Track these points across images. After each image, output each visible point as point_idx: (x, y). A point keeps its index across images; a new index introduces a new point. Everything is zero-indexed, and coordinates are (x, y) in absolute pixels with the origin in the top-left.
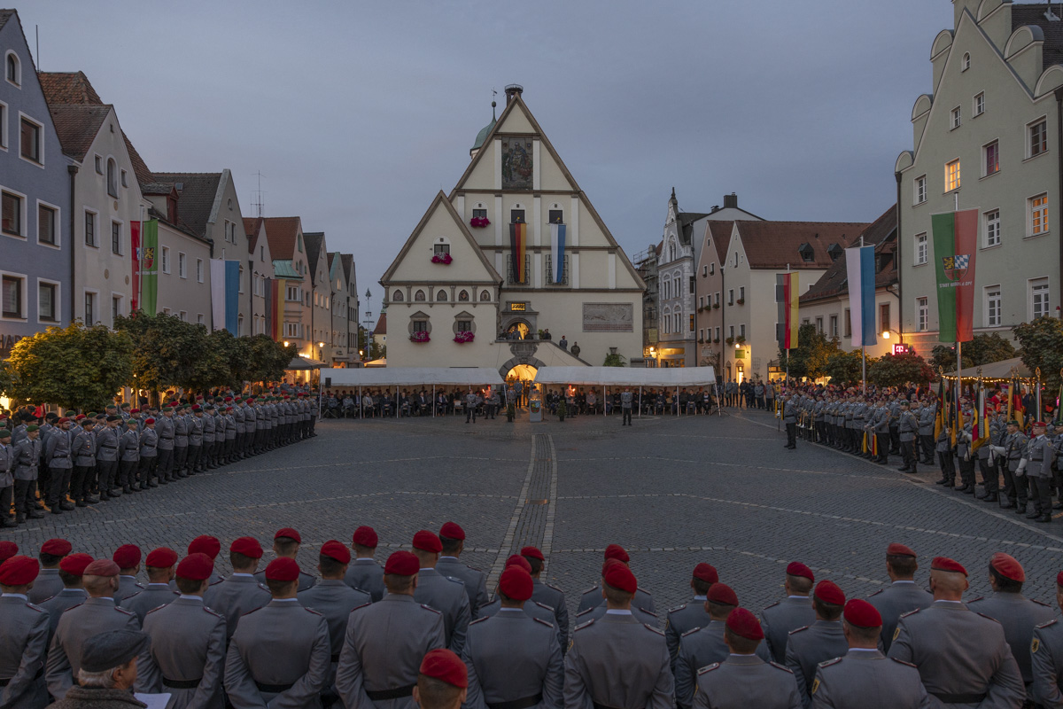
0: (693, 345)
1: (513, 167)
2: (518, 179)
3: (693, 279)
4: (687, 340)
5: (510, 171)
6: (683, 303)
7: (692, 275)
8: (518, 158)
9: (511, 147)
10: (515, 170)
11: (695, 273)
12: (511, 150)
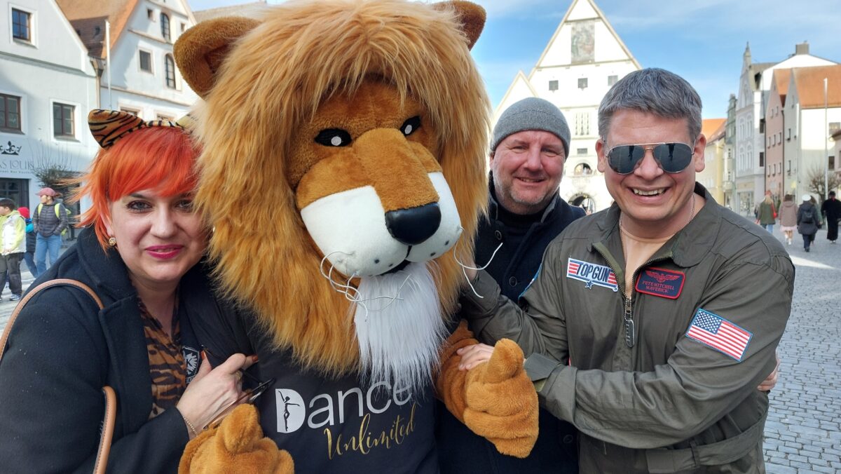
0: (763, 178)
1: (579, 45)
2: (583, 54)
3: (763, 121)
4: (757, 175)
5: (577, 49)
6: (753, 144)
7: (762, 118)
8: (583, 38)
9: (578, 30)
10: (581, 47)
11: (764, 116)
12: (578, 32)
